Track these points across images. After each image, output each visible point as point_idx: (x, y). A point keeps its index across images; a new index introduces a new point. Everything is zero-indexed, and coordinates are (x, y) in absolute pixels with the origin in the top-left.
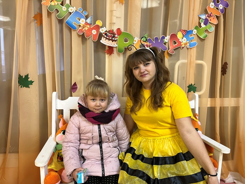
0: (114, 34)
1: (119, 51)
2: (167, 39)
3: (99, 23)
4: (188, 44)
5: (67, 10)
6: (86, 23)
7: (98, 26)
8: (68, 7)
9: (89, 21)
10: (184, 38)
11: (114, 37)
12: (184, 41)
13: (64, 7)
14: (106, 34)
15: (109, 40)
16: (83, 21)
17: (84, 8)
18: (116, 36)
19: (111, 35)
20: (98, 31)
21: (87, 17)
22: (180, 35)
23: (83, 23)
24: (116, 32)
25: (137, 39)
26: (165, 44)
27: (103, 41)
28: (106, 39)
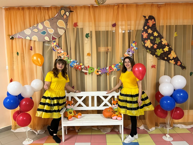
0: (87, 68)
1: (89, 74)
2: (108, 68)
3: (81, 64)
4: (117, 70)
5: (70, 61)
6: (77, 65)
7: (81, 65)
8: (70, 60)
9: (77, 64)
10: (115, 67)
11: (87, 69)
12: (115, 68)
13: (69, 60)
14: (84, 68)
15: (85, 70)
16: (75, 64)
17: (76, 59)
18: (88, 68)
19: (86, 68)
20: (81, 67)
21: (77, 63)
22: (113, 66)
23: (76, 65)
24: (87, 67)
25: (95, 69)
26: (107, 70)
27: (83, 70)
28: (84, 69)
